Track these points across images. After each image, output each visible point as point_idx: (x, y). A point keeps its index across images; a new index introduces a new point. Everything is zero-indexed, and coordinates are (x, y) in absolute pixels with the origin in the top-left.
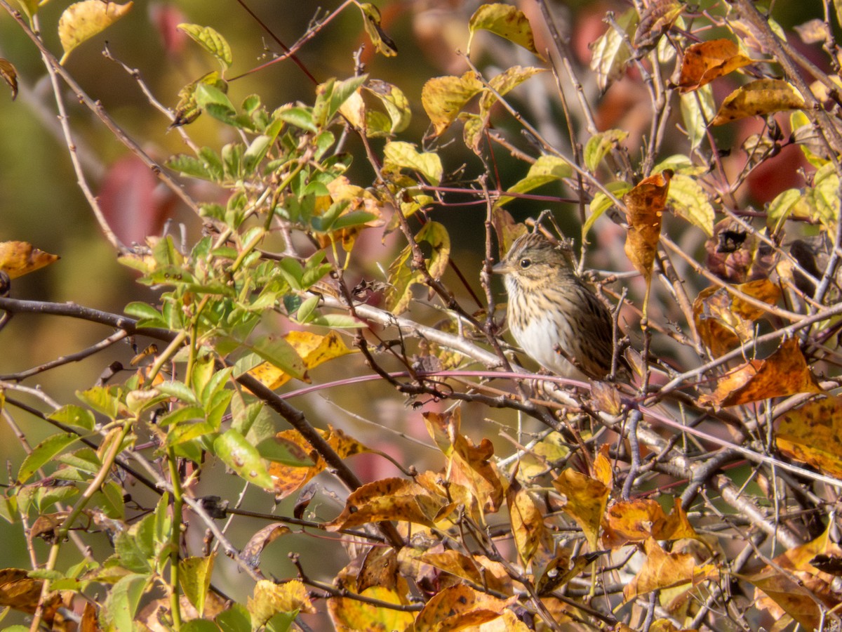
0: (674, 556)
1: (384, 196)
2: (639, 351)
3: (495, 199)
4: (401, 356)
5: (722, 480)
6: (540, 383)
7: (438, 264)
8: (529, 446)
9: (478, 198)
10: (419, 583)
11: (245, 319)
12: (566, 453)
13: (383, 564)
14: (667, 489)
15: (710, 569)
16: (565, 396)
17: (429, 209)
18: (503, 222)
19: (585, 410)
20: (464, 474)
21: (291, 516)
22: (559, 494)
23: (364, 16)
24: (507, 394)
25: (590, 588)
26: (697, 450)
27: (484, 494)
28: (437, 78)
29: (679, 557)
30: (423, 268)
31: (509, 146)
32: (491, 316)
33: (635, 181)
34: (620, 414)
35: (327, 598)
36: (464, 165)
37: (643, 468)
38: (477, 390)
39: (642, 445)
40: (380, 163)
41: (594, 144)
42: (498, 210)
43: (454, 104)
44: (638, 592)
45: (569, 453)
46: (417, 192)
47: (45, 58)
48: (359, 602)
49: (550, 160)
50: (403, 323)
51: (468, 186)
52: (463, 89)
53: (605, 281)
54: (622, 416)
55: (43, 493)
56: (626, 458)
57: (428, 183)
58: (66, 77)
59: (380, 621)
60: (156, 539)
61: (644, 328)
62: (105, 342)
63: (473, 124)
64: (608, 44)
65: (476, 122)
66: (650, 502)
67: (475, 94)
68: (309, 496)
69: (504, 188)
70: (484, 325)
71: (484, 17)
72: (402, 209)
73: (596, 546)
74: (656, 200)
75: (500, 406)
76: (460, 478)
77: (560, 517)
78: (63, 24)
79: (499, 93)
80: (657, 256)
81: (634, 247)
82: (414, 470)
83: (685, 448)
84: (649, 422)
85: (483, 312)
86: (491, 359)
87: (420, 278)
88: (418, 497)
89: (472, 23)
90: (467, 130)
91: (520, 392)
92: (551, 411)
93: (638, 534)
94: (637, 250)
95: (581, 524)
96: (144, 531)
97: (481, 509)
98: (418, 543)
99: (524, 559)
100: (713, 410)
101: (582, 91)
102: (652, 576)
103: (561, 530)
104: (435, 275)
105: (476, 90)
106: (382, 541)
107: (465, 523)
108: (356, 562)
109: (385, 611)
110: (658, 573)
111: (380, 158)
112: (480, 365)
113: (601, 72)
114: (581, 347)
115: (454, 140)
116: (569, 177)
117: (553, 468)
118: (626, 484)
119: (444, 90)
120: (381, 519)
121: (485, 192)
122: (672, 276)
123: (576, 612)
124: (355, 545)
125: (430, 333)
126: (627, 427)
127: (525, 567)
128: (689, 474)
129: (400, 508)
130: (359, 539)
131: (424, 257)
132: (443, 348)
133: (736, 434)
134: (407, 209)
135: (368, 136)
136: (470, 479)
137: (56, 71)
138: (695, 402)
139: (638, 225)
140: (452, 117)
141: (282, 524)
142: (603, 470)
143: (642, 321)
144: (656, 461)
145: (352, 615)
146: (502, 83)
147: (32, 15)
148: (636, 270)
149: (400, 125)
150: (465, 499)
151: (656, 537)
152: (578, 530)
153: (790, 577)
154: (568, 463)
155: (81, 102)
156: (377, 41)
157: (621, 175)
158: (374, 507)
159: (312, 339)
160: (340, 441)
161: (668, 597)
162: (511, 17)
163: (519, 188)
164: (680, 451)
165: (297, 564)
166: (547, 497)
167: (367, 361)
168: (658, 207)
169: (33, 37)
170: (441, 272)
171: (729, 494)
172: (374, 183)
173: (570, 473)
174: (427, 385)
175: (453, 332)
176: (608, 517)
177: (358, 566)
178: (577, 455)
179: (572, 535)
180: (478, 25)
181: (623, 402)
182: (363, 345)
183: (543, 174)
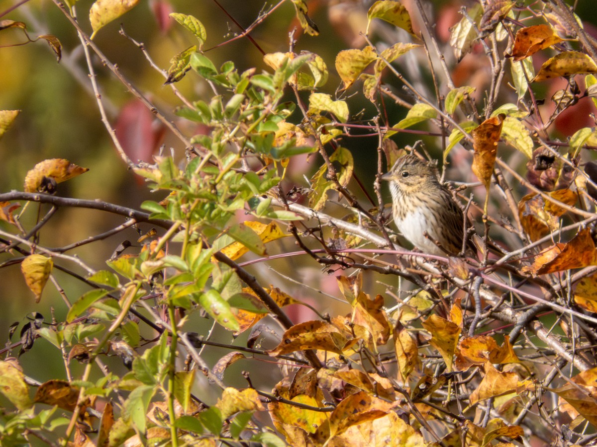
0: (504, 374)
1: (308, 130)
2: (481, 237)
3: (384, 133)
4: (320, 239)
5: (537, 325)
6: (414, 258)
7: (345, 177)
8: (406, 300)
9: (373, 132)
10: (331, 393)
11: (223, 215)
12: (431, 305)
13: (307, 379)
14: (499, 330)
15: (528, 383)
16: (431, 266)
17: (340, 139)
18: (390, 149)
19: (445, 276)
20: (364, 318)
21: (245, 346)
22: (427, 332)
23: (296, 9)
24: (392, 265)
25: (447, 396)
26: (520, 303)
27: (377, 332)
28: (346, 51)
29: (508, 375)
30: (335, 180)
31: (394, 97)
32: (381, 212)
33: (480, 121)
34: (467, 279)
35: (268, 402)
36: (364, 110)
37: (483, 315)
38: (371, 262)
39: (483, 300)
40: (306, 108)
41: (452, 95)
42: (386, 140)
43: (357, 68)
44: (479, 398)
45: (433, 305)
46: (331, 127)
47: (80, 35)
48: (289, 405)
49: (422, 106)
50: (321, 216)
51: (366, 124)
52: (363, 58)
53: (458, 189)
54: (469, 281)
55: (81, 329)
56: (472, 309)
57: (339, 121)
58: (94, 48)
59: (304, 418)
60: (159, 362)
61: (485, 221)
62: (121, 227)
63: (370, 82)
64: (462, 28)
65: (372, 80)
66: (488, 338)
67: (371, 61)
68: (258, 333)
69: (391, 125)
70: (376, 218)
71: (378, 10)
72: (321, 138)
73: (452, 368)
74: (494, 134)
75: (387, 273)
76: (361, 321)
77: (427, 349)
78: (92, 12)
79: (388, 61)
80: (494, 172)
81: (478, 166)
82: (328, 316)
83: (512, 302)
84: (488, 285)
85: (376, 209)
86: (380, 241)
87: (333, 186)
88: (332, 334)
89: (370, 13)
90: (366, 86)
91: (400, 263)
92: (421, 277)
93: (480, 360)
94: (480, 168)
95: (441, 353)
96: (152, 357)
97: (375, 342)
98: (331, 365)
99: (404, 376)
100: (531, 276)
101: (444, 60)
102: (489, 387)
103: (427, 357)
104: (344, 184)
105: (372, 59)
106: (306, 363)
107: (364, 351)
108: (287, 378)
109: (307, 411)
110: (493, 386)
111: (306, 104)
112: (373, 245)
113: (457, 47)
114: (442, 234)
115: (357, 93)
116: (435, 118)
117: (422, 316)
118: (471, 327)
119: (350, 58)
120: (306, 348)
121: (377, 128)
122: (504, 186)
123: (437, 413)
124: (287, 366)
125: (339, 223)
126: (473, 288)
127: (404, 381)
128: (514, 320)
129: (320, 341)
130: (290, 362)
131: (336, 172)
132: (348, 233)
133: (547, 294)
134: (324, 139)
135: (298, 89)
136: (368, 322)
137: (88, 44)
138: (519, 272)
139: (481, 151)
140: (356, 77)
141: (239, 352)
142: (457, 316)
143: (484, 217)
144: (492, 312)
145: (285, 414)
146: (390, 54)
147: (71, 6)
148: (480, 181)
149: (321, 82)
150: (364, 336)
151: (492, 362)
152: (439, 357)
153: (583, 391)
154: (433, 311)
155: (104, 65)
156: (305, 25)
157: (470, 117)
158: (302, 340)
159: (260, 226)
160: (278, 296)
161: (500, 402)
162: (397, 9)
163: (401, 125)
164: (508, 304)
165: (248, 379)
166: (417, 334)
167: (296, 242)
168: (495, 139)
169: (72, 21)
170: (347, 182)
171: (541, 334)
172: (302, 121)
173: (434, 317)
174: (338, 258)
175: (355, 222)
176: (460, 347)
177: (290, 380)
178: (439, 306)
179: (435, 360)
180: (374, 15)
181: (470, 271)
182: (294, 231)
183: (417, 116)
